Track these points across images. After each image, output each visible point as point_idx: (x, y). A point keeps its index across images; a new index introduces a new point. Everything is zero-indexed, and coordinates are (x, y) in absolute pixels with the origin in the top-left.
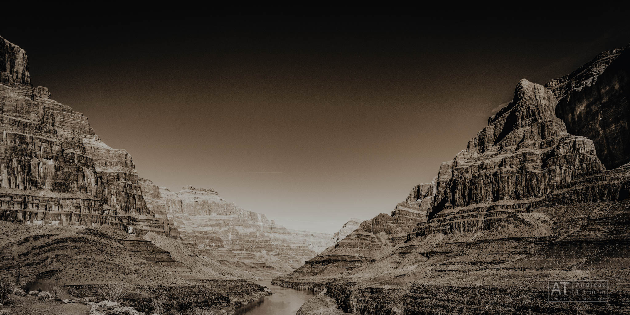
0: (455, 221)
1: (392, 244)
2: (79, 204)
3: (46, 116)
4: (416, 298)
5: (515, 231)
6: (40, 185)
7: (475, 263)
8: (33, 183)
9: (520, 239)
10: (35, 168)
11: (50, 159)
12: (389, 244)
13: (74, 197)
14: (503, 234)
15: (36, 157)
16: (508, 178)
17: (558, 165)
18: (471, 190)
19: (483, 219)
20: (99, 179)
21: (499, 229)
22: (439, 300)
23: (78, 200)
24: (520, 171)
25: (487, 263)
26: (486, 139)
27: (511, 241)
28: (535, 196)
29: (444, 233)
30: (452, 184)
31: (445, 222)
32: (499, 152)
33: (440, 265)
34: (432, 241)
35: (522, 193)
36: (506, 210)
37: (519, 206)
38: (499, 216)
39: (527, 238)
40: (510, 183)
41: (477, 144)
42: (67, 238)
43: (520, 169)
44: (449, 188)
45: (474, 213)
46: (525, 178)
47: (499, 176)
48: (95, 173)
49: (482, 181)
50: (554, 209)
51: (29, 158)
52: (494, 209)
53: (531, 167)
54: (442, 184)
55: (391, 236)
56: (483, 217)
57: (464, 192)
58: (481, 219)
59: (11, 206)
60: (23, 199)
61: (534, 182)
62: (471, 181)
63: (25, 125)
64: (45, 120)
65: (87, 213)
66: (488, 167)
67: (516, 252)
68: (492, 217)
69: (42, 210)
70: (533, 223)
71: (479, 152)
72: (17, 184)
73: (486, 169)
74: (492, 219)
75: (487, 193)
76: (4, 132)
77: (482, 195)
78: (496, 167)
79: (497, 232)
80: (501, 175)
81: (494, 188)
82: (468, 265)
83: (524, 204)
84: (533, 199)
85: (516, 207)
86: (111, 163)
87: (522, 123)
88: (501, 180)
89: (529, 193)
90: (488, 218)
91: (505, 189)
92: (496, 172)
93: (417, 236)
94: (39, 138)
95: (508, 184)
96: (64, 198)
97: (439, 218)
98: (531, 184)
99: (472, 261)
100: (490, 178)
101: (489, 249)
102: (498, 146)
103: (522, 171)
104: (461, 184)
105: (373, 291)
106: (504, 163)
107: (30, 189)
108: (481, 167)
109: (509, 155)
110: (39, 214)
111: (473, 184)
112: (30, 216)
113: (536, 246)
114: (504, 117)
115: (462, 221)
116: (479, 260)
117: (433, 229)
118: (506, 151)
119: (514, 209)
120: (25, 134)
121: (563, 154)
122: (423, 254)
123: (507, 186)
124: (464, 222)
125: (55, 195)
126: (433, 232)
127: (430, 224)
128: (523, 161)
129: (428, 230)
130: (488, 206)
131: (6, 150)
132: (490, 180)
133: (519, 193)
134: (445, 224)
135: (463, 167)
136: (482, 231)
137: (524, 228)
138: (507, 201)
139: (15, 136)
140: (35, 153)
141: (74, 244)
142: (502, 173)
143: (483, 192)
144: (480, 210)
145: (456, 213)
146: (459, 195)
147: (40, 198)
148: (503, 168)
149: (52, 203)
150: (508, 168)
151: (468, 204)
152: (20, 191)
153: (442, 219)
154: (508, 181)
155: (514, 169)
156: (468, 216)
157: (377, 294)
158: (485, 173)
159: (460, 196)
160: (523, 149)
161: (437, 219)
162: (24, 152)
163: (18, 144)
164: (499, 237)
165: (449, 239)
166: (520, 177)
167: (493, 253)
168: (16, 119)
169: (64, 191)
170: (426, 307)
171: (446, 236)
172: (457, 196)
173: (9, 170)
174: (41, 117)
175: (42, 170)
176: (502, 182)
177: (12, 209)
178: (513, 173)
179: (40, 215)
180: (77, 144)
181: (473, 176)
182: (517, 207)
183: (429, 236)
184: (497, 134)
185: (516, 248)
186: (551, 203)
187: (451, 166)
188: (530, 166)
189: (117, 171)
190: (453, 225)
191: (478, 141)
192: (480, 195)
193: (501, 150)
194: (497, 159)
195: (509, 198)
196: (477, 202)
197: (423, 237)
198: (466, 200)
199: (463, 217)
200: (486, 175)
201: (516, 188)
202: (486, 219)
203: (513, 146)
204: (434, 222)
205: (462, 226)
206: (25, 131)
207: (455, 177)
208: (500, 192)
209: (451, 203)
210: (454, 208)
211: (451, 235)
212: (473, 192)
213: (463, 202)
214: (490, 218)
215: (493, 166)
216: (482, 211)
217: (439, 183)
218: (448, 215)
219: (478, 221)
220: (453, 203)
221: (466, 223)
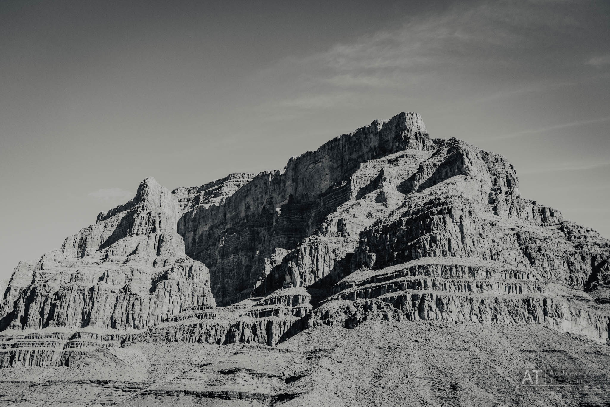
0: (20, 348)
5: (102, 371)
9: (106, 383)
14: (86, 374)
16: (107, 298)
17: (168, 291)
18: (54, 306)
19: (62, 351)
21: (81, 367)
24: (123, 291)
26: (90, 240)
27: (93, 384)
28: (135, 326)
30: (29, 294)
31: (4, 349)
32: (102, 261)
35: (120, 320)
36: (95, 341)
37: (112, 337)
38: (85, 347)
39: (115, 382)
40: (107, 305)
41: (77, 244)
43: (125, 288)
44: (23, 298)
45: (52, 339)
46: (127, 301)
47: (96, 293)
49: (72, 296)
50: (154, 346)
52: (80, 337)
53: (138, 288)
54: (15, 290)
56: (62, 346)
57: (43, 308)
58: (59, 349)
61: (137, 309)
62: (57, 293)
66: (84, 278)
67: (97, 401)
68: (75, 349)
70: (127, 362)
71: (76, 256)
73: (81, 280)
74: (73, 351)
75: (74, 314)
77: (67, 315)
78: (94, 280)
79: (78, 371)
80: (98, 293)
81: (86, 308)
83: (119, 335)
84: (131, 331)
85: (108, 338)
87: (138, 230)
88: (97, 299)
89: (127, 321)
90: (69, 349)
91: (99, 311)
92: (93, 287)
95: (105, 305)
98: (132, 310)
100: (84, 294)
101: (62, 394)
102: (103, 253)
103: (126, 291)
104: (42, 296)
106: (106, 277)
108: (75, 277)
109: (114, 267)
111: (59, 298)
113: (124, 393)
114: (119, 217)
115: (31, 349)
118: (111, 261)
119: (105, 340)
121: (176, 278)
124: (34, 352)
128: (130, 279)
130: (73, 333)
132: (83, 297)
133: (116, 320)
135: (51, 272)
136: (56, 368)
137: (114, 368)
138: (99, 328)
142: (101, 289)
143: (70, 311)
144: (60, 337)
145: (24, 337)
146: (35, 311)
148: (103, 282)
150: (110, 284)
151: (46, 325)
154: (105, 302)
155: (117, 288)
156: (42, 344)
158: (79, 286)
159: (37, 312)
160: (133, 264)
164: (79, 378)
166: (122, 298)
167: (66, 400)
172: (32, 311)
176: (98, 301)
178: (115, 292)
181: (61, 287)
182: (110, 338)
184: (106, 236)
185: (99, 395)
186: (153, 338)
187: (34, 267)
188: (135, 287)
190: (15, 354)
191: (78, 240)
192: (65, 315)
193: (105, 258)
194: (99, 269)
195: (102, 324)
196: (58, 324)
198: (43, 320)
199: (33, 344)
200: (79, 289)
201: (114, 312)
202: (65, 350)
203: (122, 257)
205: (28, 357)
207: (36, 284)
208: (92, 316)
209: (21, 322)
210: (23, 329)
211: (9, 369)
212: (56, 310)
213: (38, 321)
214: (72, 349)
215: (91, 278)
216: (62, 338)
217: (9, 289)
218: (11, 339)
219: (53, 352)
220: (24, 321)
221: (36, 352)
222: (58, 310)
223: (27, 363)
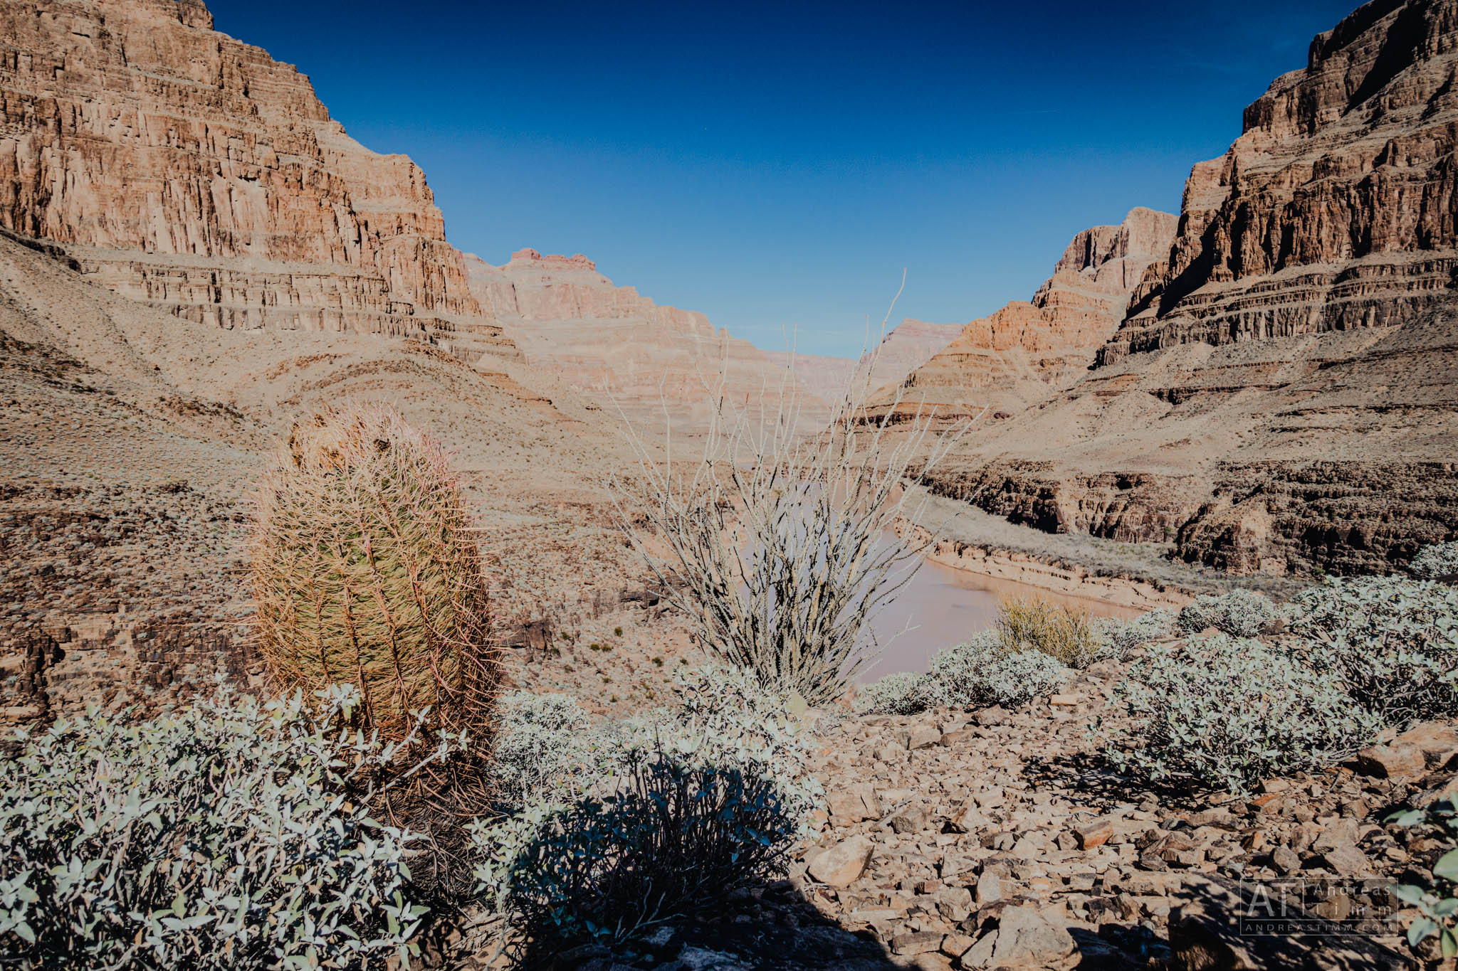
0: (1243, 311)
1: (1042, 375)
2: (335, 288)
3: (226, 70)
4: (1310, 496)
6: (240, 245)
7: (1387, 408)
8: (224, 240)
10: (222, 202)
11: (254, 179)
12: (1035, 375)
13: (323, 273)
15: (220, 174)
16: (1401, 194)
18: (1288, 231)
19: (1325, 304)
20: (363, 229)
22: (1406, 500)
23: (331, 279)
24: (1438, 173)
25: (1423, 407)
26: (1323, 94)
29: (1213, 340)
30: (1233, 217)
31: (1213, 315)
32: (1368, 126)
33: (1280, 415)
34: (1179, 362)
35: (1438, 232)
36: (1392, 278)
37: (1428, 267)
38: (1372, 293)
40: (1405, 208)
41: (1295, 108)
42: (376, 363)
43: (1440, 166)
44: (1224, 227)
45: (1300, 288)
46: (1449, 192)
47: (1376, 189)
48: (352, 213)
49: (1324, 204)
51: (206, 178)
52: (1357, 276)
54: (1197, 218)
55: (1038, 357)
56: (1323, 297)
57: (1268, 237)
58: (1319, 302)
59: (187, 295)
60: (210, 277)
62: (1290, 206)
63: (183, 94)
64: (225, 79)
65: (356, 310)
66: (1344, 165)
68: (1351, 298)
69: (255, 303)
71: (1297, 131)
72: (191, 243)
73: (1337, 170)
74: (1349, 303)
75: (1334, 236)
76: (140, 114)
77: (1320, 241)
78: (1365, 165)
79: (1432, 329)
80: (1380, 188)
81: (1357, 222)
82: (1364, 413)
83: (1442, 260)
85: (1418, 269)
86: (379, 189)
87: (1440, 40)
88: (1379, 200)
90: (1338, 300)
91: (1389, 222)
92: (1367, 180)
93: (1133, 350)
94: (221, 127)
95: (1399, 209)
96: (300, 276)
97: (1196, 306)
99: (1378, 403)
100: (1349, 196)
101: (1418, 373)
102: (1365, 111)
103: (1443, 172)
104: (1260, 216)
105: (1123, 482)
106: (1390, 154)
107: (221, 253)
108: (1322, 168)
109: (1404, 132)
110: (250, 314)
111: (1297, 213)
112: (232, 317)
114: (1379, 29)
115: (1265, 310)
116: (1397, 401)
117: (1180, 333)
118: (1393, 120)
119: (1411, 273)
120: (187, 117)
122: (1159, 395)
123: (1395, 214)
124: (1272, 312)
125: (277, 268)
126: (1180, 340)
127: (1172, 321)
128: (1448, 146)
129: (1167, 335)
130: (1339, 270)
131: (151, 157)
132: (1349, 202)
133: (1429, 232)
134: (1215, 318)
135: (1265, 170)
136: (1319, 335)
138: (1392, 254)
139: (166, 123)
140: (218, 165)
141: (395, 376)
142: (1385, 180)
143: (1324, 233)
144: (1316, 281)
145: (1244, 291)
146: (1253, 244)
147: (246, 277)
148: (1387, 166)
149: (275, 287)
150: (1402, 164)
151: (1280, 266)
152: (199, 259)
153: (1203, 306)
154: (1399, 203)
155: (1420, 170)
156: (1283, 298)
157: (1141, 489)
158: (1334, 184)
159: (1257, 247)
160: (1448, 114)
161: (1189, 307)
162: (192, 164)
163: (174, 142)
164: (1442, 341)
165: (1229, 357)
166: (1437, 189)
167: (1432, 381)
168: (161, 79)
169: (298, 257)
170: (1361, 516)
171: (1218, 348)
172: (1246, 246)
173: (167, 208)
174: (216, 72)
175: (238, 207)
176: (1382, 204)
177: (189, 302)
178: (1417, 179)
179: (254, 317)
180: (303, 142)
181: (1295, 194)
182: (1422, 269)
183: (1171, 349)
184: (1358, 78)
187: (1220, 171)
189: (396, 210)
190: (1238, 321)
191: (1296, 101)
192: (1315, 241)
193: (1375, 119)
194: (1370, 143)
195: (1398, 246)
196: (1305, 260)
197: (1152, 353)
198: (1271, 255)
199: (1266, 301)
200: (1336, 189)
201: (1422, 219)
202: (1331, 303)
203: (1413, 107)
204: (1181, 315)
205: (1263, 322)
206: (186, 109)
207: (1243, 198)
208: (1375, 233)
209: (1229, 266)
210: (1236, 279)
211: (1232, 345)
212: (1295, 235)
213: (1262, 261)
214: (1345, 299)
215: (1358, 163)
216: (1320, 283)
217: (1184, 219)
218: (1220, 297)
219: (1309, 308)
220: (1236, 266)
221: (1276, 314)
222: (1299, 234)
223: (1262, 332)
